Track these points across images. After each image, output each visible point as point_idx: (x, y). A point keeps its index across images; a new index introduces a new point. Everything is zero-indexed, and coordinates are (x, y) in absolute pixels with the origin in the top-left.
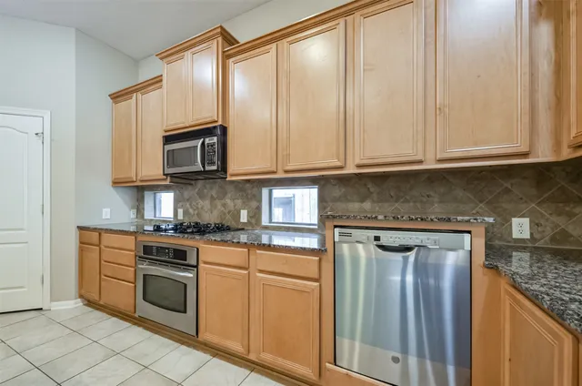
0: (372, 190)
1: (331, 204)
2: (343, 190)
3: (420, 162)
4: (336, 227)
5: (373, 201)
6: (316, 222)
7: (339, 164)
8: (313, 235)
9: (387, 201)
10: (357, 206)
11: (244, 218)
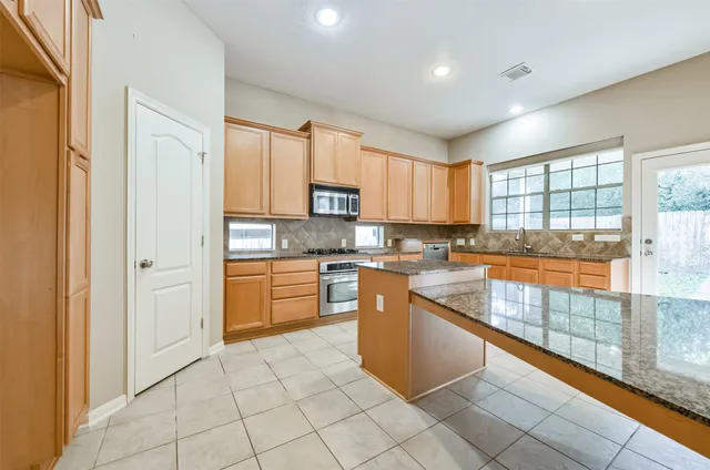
10: (398, 237)
11: (344, 244)
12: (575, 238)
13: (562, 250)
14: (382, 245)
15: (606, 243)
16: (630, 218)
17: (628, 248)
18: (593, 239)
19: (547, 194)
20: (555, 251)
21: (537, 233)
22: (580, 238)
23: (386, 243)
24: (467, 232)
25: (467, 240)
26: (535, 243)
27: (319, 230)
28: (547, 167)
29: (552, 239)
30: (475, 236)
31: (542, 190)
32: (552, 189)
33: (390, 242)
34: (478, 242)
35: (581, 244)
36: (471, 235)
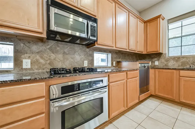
4: (139, 63)
10: (118, 60)
11: (86, 64)
14: (110, 65)
23: (112, 64)
24: (152, 58)
27: (64, 53)
30: (158, 60)
33: (114, 63)
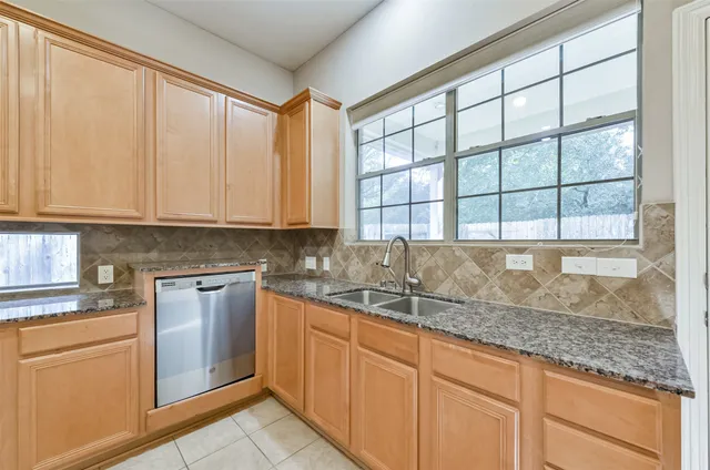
0: (159, 240)
1: (103, 256)
2: (122, 239)
3: (215, 222)
4: (156, 279)
5: (161, 251)
6: (75, 280)
7: (136, 214)
8: (72, 297)
9: (174, 250)
10: (141, 257)
12: (514, 262)
13: (483, 292)
15: (592, 281)
16: (670, 207)
17: (660, 297)
18: (557, 267)
19: (452, 160)
20: (469, 293)
21: (433, 248)
22: (525, 263)
23: (88, 275)
24: (319, 245)
25: (320, 260)
26: (429, 272)
28: (452, 93)
29: (459, 262)
31: (442, 152)
32: (462, 147)
33: (106, 270)
34: (335, 263)
35: (528, 280)
36: (324, 249)
